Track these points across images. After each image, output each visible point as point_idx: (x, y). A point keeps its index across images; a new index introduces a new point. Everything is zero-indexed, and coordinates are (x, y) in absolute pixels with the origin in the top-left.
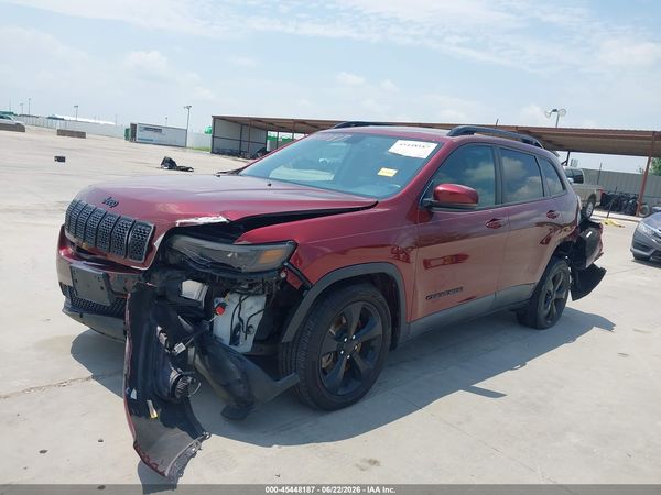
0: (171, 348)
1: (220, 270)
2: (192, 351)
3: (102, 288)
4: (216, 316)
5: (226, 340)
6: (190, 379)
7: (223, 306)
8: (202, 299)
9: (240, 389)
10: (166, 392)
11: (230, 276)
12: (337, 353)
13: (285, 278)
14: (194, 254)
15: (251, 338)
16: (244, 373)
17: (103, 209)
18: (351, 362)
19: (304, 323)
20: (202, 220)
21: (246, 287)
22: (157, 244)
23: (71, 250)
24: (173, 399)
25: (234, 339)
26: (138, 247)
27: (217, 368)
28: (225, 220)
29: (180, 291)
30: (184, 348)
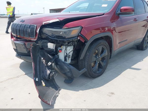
0: (47, 64)
1: (59, 38)
2: (53, 64)
3: (24, 48)
4: (59, 53)
5: (63, 60)
6: (54, 73)
7: (61, 50)
8: (54, 48)
9: (69, 74)
10: (47, 77)
11: (62, 40)
12: (95, 62)
13: (80, 39)
14: (50, 34)
15: (70, 59)
16: (70, 69)
17: (20, 23)
18: (99, 64)
19: (86, 53)
20: (51, 21)
21: (67, 43)
22: (38, 31)
23: (14, 39)
24: (49, 79)
25: (65, 60)
26: (32, 33)
27: (62, 69)
28: (59, 20)
29: (47, 46)
30: (51, 63)
